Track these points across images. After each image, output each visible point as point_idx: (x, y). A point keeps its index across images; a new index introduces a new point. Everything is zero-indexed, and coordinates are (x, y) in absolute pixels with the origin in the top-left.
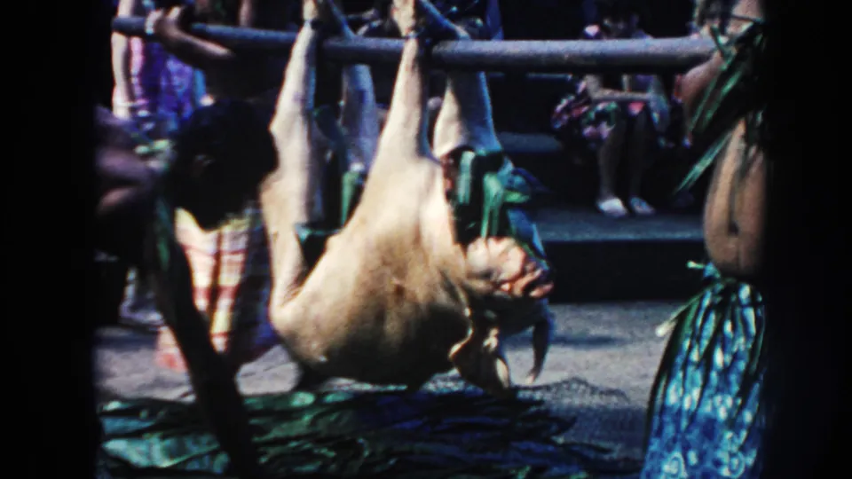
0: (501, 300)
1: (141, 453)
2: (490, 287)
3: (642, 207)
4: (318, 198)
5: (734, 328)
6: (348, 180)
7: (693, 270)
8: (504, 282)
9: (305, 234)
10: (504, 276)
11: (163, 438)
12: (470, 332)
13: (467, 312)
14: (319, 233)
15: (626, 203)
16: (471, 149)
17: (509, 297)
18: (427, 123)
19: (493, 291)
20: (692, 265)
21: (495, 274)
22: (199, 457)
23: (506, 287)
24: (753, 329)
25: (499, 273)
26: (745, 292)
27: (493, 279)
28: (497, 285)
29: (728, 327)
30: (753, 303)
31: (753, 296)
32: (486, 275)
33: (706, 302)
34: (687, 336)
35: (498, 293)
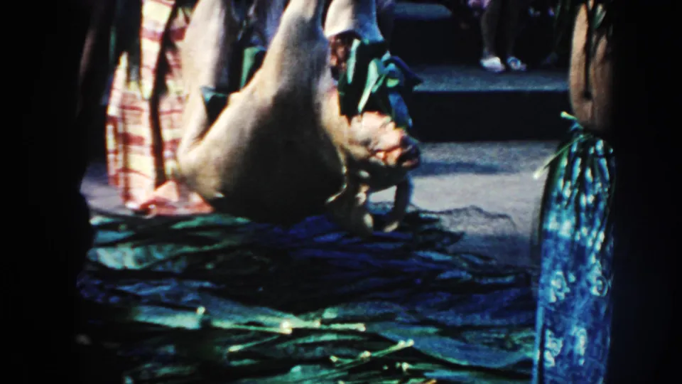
0: (376, 165)
1: (116, 259)
2: (368, 153)
3: (517, 65)
4: (225, 72)
5: (593, 174)
6: (249, 53)
7: (565, 119)
8: (379, 151)
9: (209, 96)
10: (380, 146)
11: (133, 247)
12: (345, 186)
13: (345, 170)
14: (221, 95)
15: (504, 61)
16: (359, 38)
17: (383, 164)
18: (321, 11)
19: (369, 157)
20: (564, 114)
21: (372, 144)
22: (162, 262)
23: (381, 155)
24: (607, 176)
25: (376, 144)
26: (600, 145)
27: (371, 147)
28: (374, 152)
29: (588, 173)
30: (606, 155)
31: (605, 149)
32: (366, 143)
33: (574, 149)
34: (560, 176)
35: (373, 159)
